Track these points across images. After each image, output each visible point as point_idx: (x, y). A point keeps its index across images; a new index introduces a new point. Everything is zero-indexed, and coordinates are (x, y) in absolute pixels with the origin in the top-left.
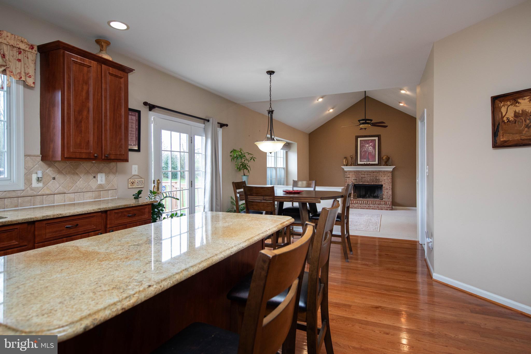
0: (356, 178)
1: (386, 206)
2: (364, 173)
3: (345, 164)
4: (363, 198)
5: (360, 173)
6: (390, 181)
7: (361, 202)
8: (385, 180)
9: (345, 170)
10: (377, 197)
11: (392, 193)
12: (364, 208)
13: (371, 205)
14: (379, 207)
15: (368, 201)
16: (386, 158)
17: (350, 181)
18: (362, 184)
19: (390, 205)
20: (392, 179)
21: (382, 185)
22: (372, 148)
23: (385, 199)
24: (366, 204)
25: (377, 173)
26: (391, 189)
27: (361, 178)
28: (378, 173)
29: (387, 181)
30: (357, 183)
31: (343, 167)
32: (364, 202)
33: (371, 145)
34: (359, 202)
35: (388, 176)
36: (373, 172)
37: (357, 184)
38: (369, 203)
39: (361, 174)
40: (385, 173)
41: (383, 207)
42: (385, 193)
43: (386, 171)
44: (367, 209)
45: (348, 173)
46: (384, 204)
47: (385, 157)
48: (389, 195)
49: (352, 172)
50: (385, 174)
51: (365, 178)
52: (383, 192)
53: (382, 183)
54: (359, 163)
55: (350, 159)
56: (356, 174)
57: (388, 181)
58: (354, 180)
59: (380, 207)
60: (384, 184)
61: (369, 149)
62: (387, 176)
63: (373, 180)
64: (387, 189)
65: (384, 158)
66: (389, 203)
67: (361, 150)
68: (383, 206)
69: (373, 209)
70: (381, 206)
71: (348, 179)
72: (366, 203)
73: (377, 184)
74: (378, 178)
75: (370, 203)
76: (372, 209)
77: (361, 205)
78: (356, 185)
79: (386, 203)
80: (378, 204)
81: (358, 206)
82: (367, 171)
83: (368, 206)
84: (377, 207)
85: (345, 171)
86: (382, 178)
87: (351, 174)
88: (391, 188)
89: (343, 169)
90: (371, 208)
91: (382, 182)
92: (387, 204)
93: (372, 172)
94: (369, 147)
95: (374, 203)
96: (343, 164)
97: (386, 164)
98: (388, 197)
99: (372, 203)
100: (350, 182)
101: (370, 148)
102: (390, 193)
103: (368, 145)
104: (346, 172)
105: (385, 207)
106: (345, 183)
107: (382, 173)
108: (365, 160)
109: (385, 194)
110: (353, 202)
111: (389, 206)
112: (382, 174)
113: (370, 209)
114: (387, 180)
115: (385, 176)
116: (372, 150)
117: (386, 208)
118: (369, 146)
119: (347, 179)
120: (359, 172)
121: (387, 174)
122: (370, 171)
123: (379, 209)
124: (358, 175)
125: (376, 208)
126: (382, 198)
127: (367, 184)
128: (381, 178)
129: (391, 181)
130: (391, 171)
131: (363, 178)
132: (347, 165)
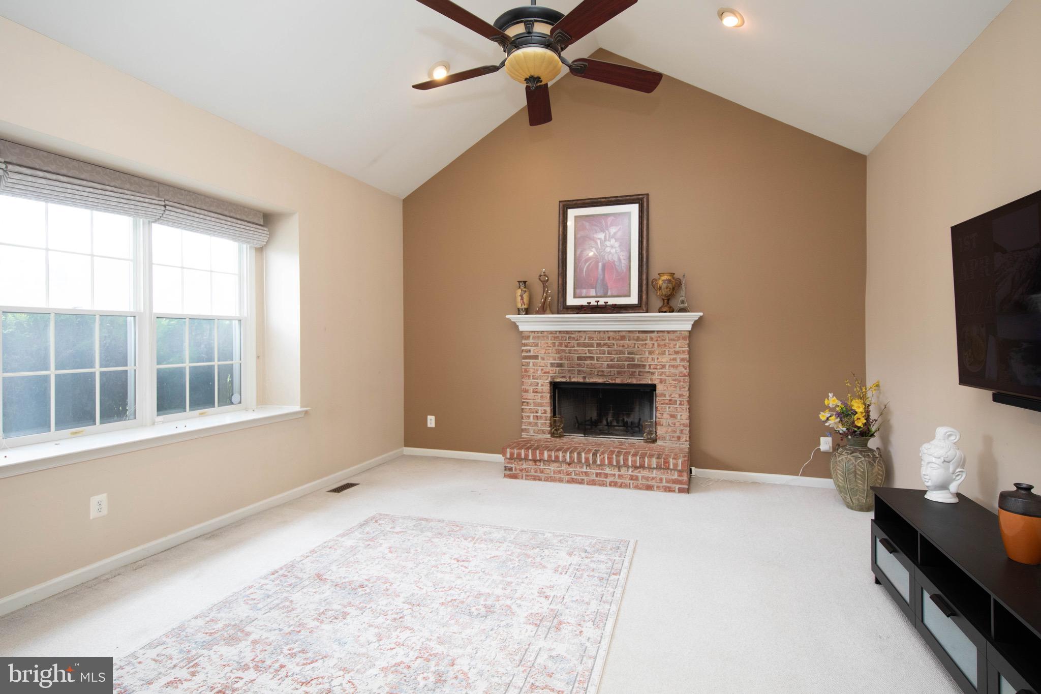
0: (561, 359)
1: (664, 477)
2: (590, 338)
3: (519, 306)
4: (586, 432)
5: (574, 338)
6: (683, 370)
7: (571, 457)
8: (663, 367)
9: (522, 328)
10: (633, 429)
11: (690, 418)
12: (581, 482)
13: (607, 471)
14: (637, 478)
15: (595, 454)
16: (669, 281)
17: (538, 370)
18: (581, 380)
19: (680, 472)
20: (689, 361)
21: (653, 387)
22: (617, 244)
23: (664, 439)
24: (588, 465)
25: (634, 339)
26: (686, 403)
27: (579, 358)
28: (638, 339)
29: (673, 370)
30: (564, 377)
31: (514, 317)
32: (579, 454)
33: (615, 233)
34: (564, 456)
35: (677, 353)
36: (622, 336)
37: (563, 380)
38: (598, 462)
39: (579, 345)
40: (663, 340)
41: (653, 478)
42: (665, 416)
43: (668, 332)
44: (592, 483)
45: (531, 341)
46: (659, 467)
47: (665, 277)
48: (677, 424)
49: (548, 338)
50: (662, 343)
51: (592, 358)
52: (658, 414)
53: (651, 380)
54: (571, 301)
55: (538, 288)
56: (561, 345)
57: (677, 372)
58: (552, 365)
59: (643, 477)
60: (661, 381)
61: (608, 249)
62: (672, 350)
63: (619, 367)
64: (671, 402)
65: (660, 282)
66: (676, 465)
67: (578, 252)
68: (655, 474)
69: (614, 484)
70: (645, 473)
71: (531, 365)
72: (587, 459)
73: (635, 382)
74: (640, 360)
75: (603, 460)
76: (610, 485)
77: (571, 470)
78: (563, 386)
79: (666, 462)
80: (636, 468)
81: (560, 472)
82: (599, 332)
83: (597, 474)
84: (632, 478)
85: (522, 332)
86: (653, 359)
87: (541, 343)
88: (686, 399)
89: (515, 326)
90: (608, 480)
91: (653, 374)
92: (668, 468)
93: (617, 336)
94: (608, 243)
95: (618, 462)
96: (516, 306)
97: (668, 305)
98: (675, 432)
99: (610, 464)
100: (539, 372)
101: (612, 247)
102: (683, 416)
103: (601, 236)
104: (523, 336)
105: (661, 479)
106: (523, 377)
107: (652, 339)
108: (593, 292)
109: (663, 421)
110: (542, 454)
111: (679, 476)
112: (653, 344)
113: (603, 484)
114: (673, 366)
115: (663, 353)
116: (616, 252)
117: (664, 484)
118: (605, 236)
119: (528, 364)
120: (570, 338)
121: (673, 343)
122: (611, 334)
123: (637, 487)
124: (566, 346)
125: (627, 481)
126: (654, 435)
127: (600, 380)
128: (650, 360)
129: (686, 372)
130: (687, 334)
131: (586, 358)
132: (527, 312)
